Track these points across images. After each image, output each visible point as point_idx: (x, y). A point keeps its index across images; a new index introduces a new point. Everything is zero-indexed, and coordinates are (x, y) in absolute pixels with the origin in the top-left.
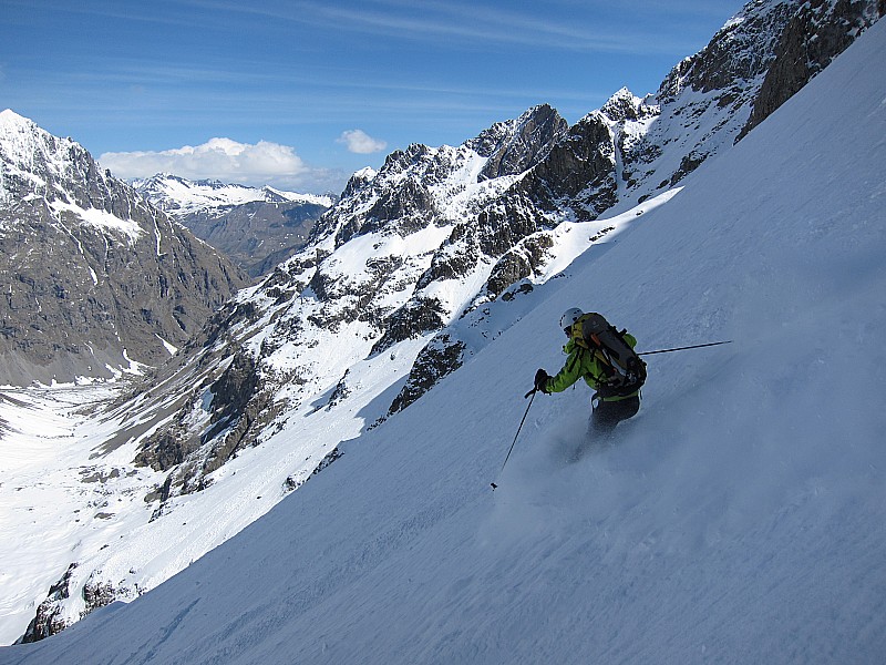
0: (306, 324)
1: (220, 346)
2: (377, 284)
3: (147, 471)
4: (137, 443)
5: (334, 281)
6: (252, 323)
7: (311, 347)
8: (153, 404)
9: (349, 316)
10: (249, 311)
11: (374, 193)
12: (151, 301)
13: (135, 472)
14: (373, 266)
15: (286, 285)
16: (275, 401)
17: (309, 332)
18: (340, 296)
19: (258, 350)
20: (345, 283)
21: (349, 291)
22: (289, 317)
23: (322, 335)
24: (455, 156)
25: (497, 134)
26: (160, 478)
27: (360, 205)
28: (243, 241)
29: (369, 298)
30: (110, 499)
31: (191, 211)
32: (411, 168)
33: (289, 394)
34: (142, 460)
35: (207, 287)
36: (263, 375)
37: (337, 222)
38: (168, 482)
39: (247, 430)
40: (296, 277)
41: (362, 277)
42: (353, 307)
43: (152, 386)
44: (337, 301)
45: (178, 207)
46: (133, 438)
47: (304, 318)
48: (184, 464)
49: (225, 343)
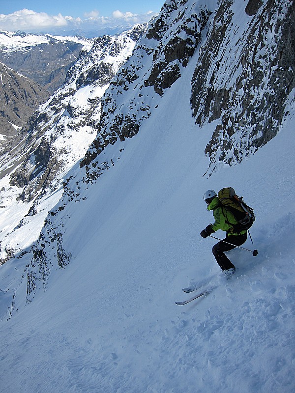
0: (66, 128)
1: (35, 133)
2: (92, 109)
3: (15, 188)
4: (9, 176)
5: (75, 109)
6: (47, 122)
7: (69, 138)
8: (13, 158)
9: (83, 124)
10: (44, 117)
11: (90, 61)
12: (3, 106)
13: (11, 188)
14: (90, 101)
15: (58, 105)
16: (58, 161)
17: (68, 132)
18: (78, 116)
19: (50, 139)
20: (80, 110)
21: (82, 113)
22: (60, 124)
23: (73, 132)
24: (123, 41)
25: (140, 31)
26: (20, 190)
27: (85, 67)
28: (40, 64)
29: (90, 116)
30: (3, 200)
31: (13, 50)
32: (105, 47)
33: (63, 158)
34: (12, 183)
35: (26, 97)
36: (52, 151)
37: (76, 75)
38: (24, 193)
39: (49, 173)
40: (61, 101)
41: (86, 107)
42: (84, 120)
43: (11, 149)
44: (77, 118)
45: (7, 49)
46: (7, 174)
47: (65, 125)
48: (28, 186)
49: (37, 132)
